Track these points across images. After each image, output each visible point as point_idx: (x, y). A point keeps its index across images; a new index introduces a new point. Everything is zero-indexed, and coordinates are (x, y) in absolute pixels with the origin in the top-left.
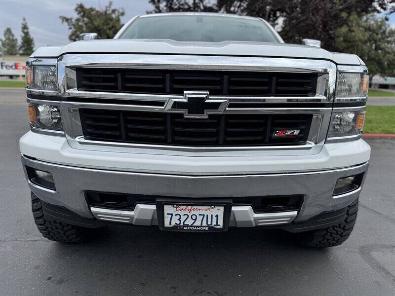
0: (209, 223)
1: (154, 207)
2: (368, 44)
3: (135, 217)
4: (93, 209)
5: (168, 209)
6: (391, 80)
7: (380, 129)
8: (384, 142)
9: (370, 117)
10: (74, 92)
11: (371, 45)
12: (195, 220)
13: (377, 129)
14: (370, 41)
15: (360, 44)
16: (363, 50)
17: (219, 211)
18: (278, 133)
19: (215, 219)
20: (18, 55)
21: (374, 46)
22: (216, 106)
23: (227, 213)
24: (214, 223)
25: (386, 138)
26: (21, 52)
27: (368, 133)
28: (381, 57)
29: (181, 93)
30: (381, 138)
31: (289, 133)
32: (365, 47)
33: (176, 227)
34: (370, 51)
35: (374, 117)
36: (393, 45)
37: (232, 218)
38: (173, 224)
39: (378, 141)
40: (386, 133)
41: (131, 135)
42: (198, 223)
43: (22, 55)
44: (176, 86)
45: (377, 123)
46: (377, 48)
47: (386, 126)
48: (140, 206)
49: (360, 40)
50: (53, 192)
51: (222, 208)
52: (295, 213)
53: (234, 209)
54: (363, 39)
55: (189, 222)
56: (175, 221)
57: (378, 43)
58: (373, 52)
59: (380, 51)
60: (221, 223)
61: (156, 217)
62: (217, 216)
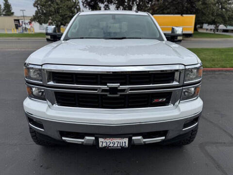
0: (121, 145)
1: (94, 138)
2: (217, 5)
3: (85, 142)
4: (63, 138)
5: (101, 140)
6: (229, 28)
7: (219, 65)
8: (220, 74)
9: (214, 57)
10: (51, 83)
11: (219, 6)
12: (114, 144)
13: (217, 65)
14: (218, 3)
15: (212, 6)
16: (213, 9)
17: (126, 140)
18: (155, 101)
19: (124, 143)
20: (2, 16)
21: (220, 6)
22: (124, 90)
23: (130, 140)
24: (124, 145)
25: (222, 71)
26: (4, 13)
27: (212, 68)
28: (224, 14)
29: (106, 85)
30: (219, 71)
31: (160, 100)
32: (215, 8)
33: (105, 147)
34: (218, 10)
35: (216, 57)
36: (232, 6)
37: (132, 142)
38: (103, 146)
39: (217, 73)
40: (222, 68)
41: (81, 103)
42: (116, 145)
43: (4, 15)
44: (103, 81)
45: (218, 61)
46: (222, 8)
47: (223, 63)
48: (87, 138)
49: (212, 3)
50: (43, 130)
51: (127, 139)
52: (164, 138)
53: (133, 138)
54: (214, 2)
55: (111, 145)
56: (104, 145)
57: (223, 5)
58: (220, 10)
59: (224, 10)
60: (127, 145)
61: (95, 142)
62: (125, 142)
